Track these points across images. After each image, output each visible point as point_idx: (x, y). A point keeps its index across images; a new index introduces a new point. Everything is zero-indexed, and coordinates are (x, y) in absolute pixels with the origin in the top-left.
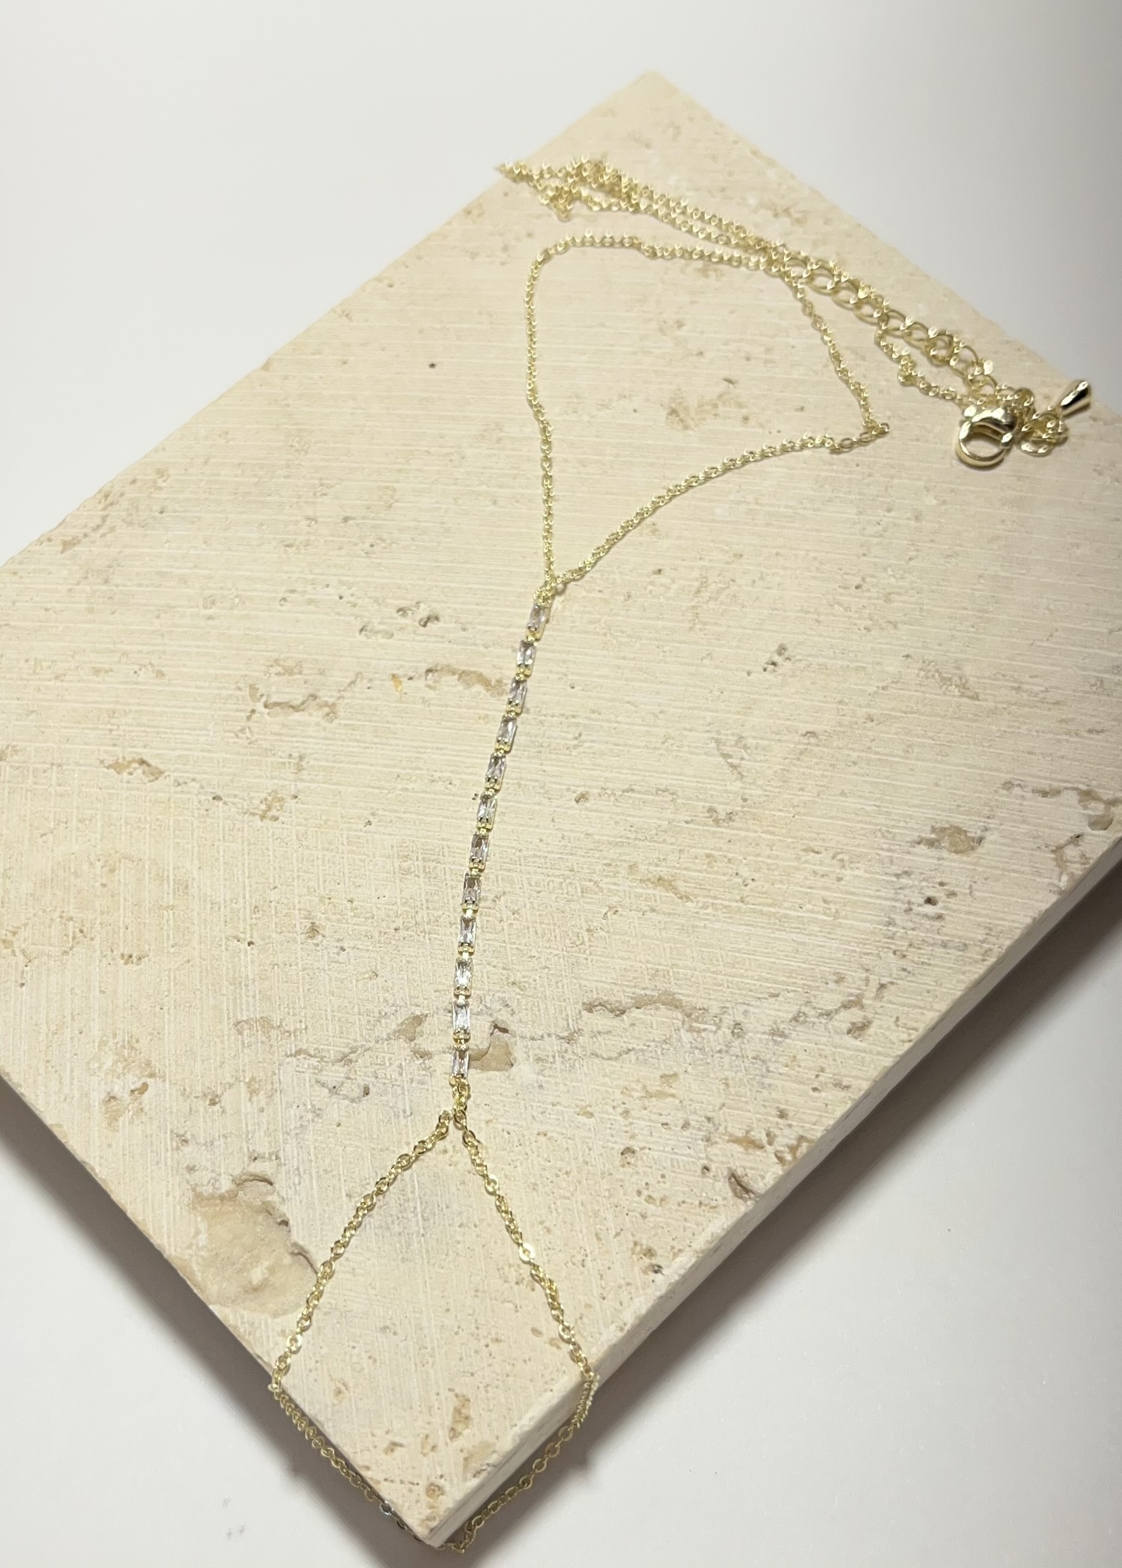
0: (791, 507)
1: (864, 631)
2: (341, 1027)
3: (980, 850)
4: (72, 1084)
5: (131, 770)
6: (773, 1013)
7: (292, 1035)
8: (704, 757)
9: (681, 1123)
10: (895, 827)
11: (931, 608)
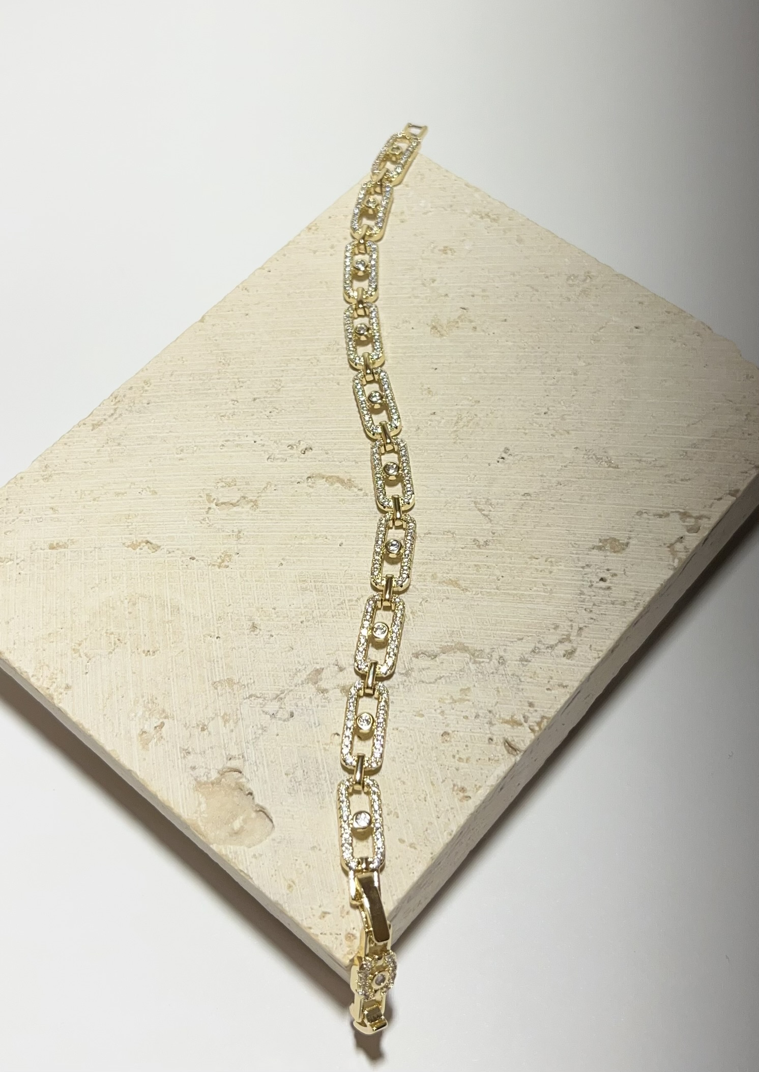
0: (504, 373)
1: (551, 436)
2: (274, 680)
3: (628, 550)
4: (119, 726)
5: (141, 547)
6: (520, 649)
7: (247, 688)
8: (469, 512)
9: (474, 714)
10: (578, 541)
11: (586, 421)
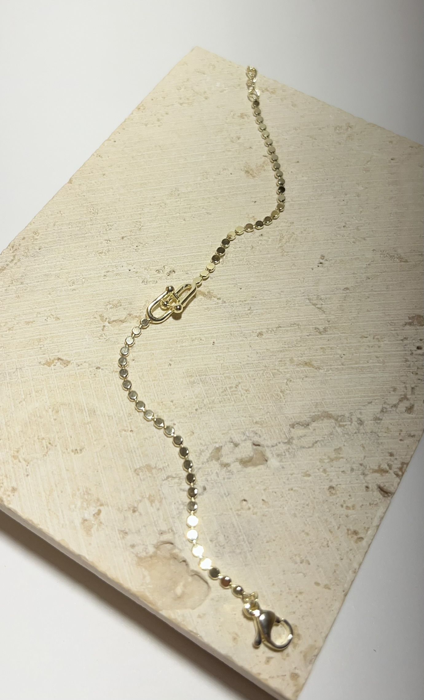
0: (306, 200)
1: (353, 243)
4: (64, 518)
5: (55, 364)
6: (372, 411)
7: (163, 471)
8: (305, 307)
9: (349, 469)
10: (393, 320)
11: (375, 229)
